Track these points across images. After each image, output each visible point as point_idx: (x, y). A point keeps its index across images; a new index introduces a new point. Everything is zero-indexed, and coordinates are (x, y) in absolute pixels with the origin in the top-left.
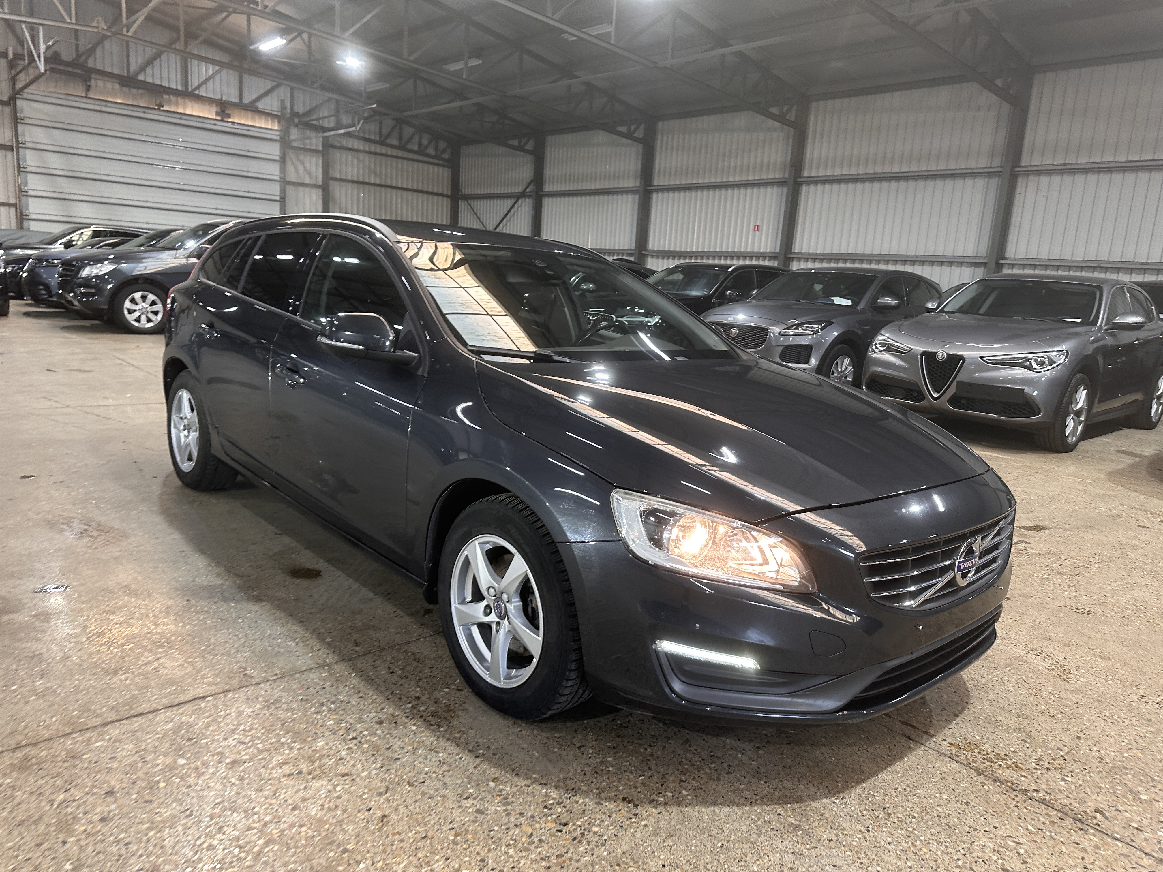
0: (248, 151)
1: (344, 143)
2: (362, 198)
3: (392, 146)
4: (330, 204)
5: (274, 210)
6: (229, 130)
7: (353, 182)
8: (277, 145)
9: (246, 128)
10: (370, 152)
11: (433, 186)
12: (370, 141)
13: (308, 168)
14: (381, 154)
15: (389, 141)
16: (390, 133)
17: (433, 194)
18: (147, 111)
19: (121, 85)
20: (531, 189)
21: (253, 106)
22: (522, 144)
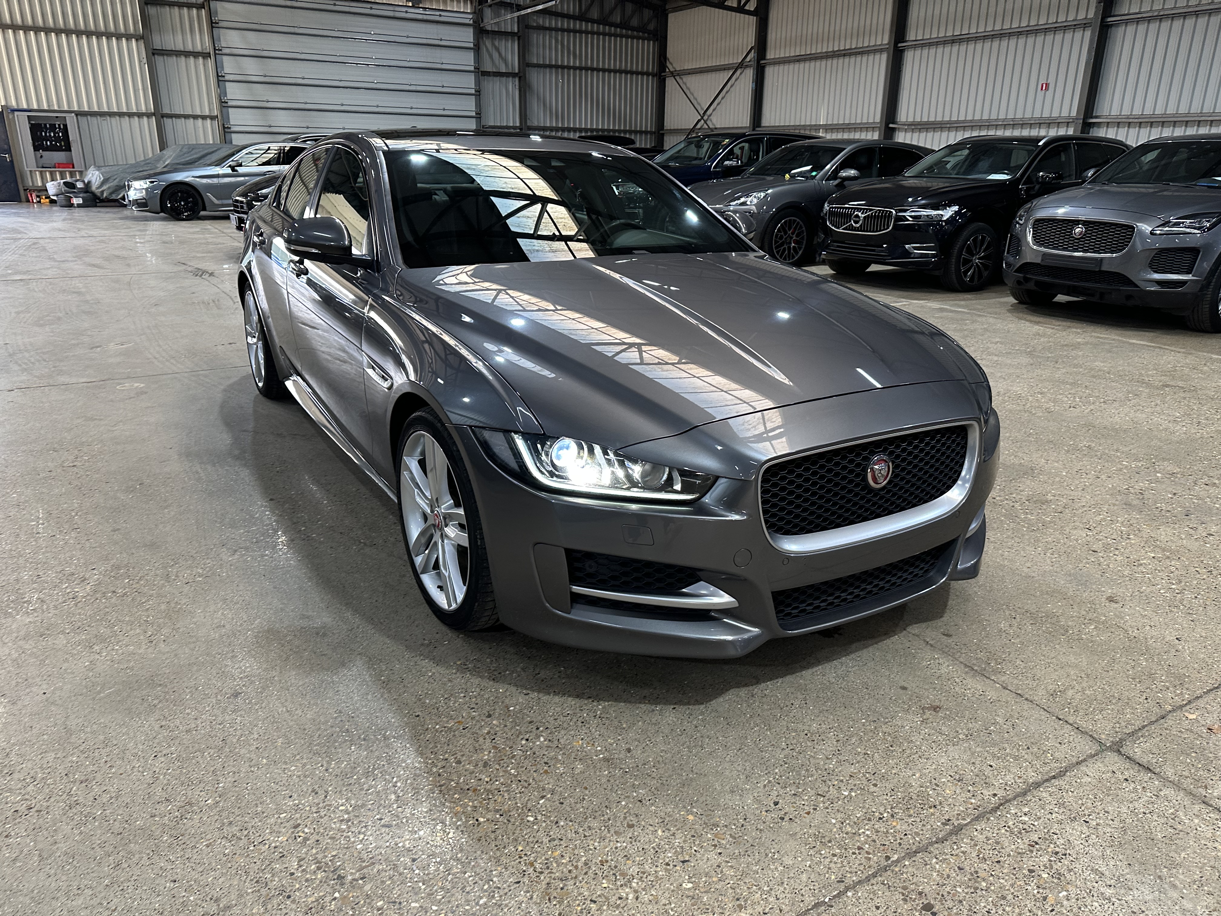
0: (441, 40)
1: (541, 23)
2: (560, 85)
3: (593, 21)
4: (527, 94)
5: (469, 105)
6: (420, 17)
7: (550, 66)
8: (471, 30)
9: (438, 13)
10: (569, 31)
11: (637, 64)
12: (569, 17)
13: (503, 54)
14: (581, 31)
15: (590, 15)
16: (590, 6)
17: (637, 73)
18: (337, 2)
20: (750, 58)
22: (742, 4)
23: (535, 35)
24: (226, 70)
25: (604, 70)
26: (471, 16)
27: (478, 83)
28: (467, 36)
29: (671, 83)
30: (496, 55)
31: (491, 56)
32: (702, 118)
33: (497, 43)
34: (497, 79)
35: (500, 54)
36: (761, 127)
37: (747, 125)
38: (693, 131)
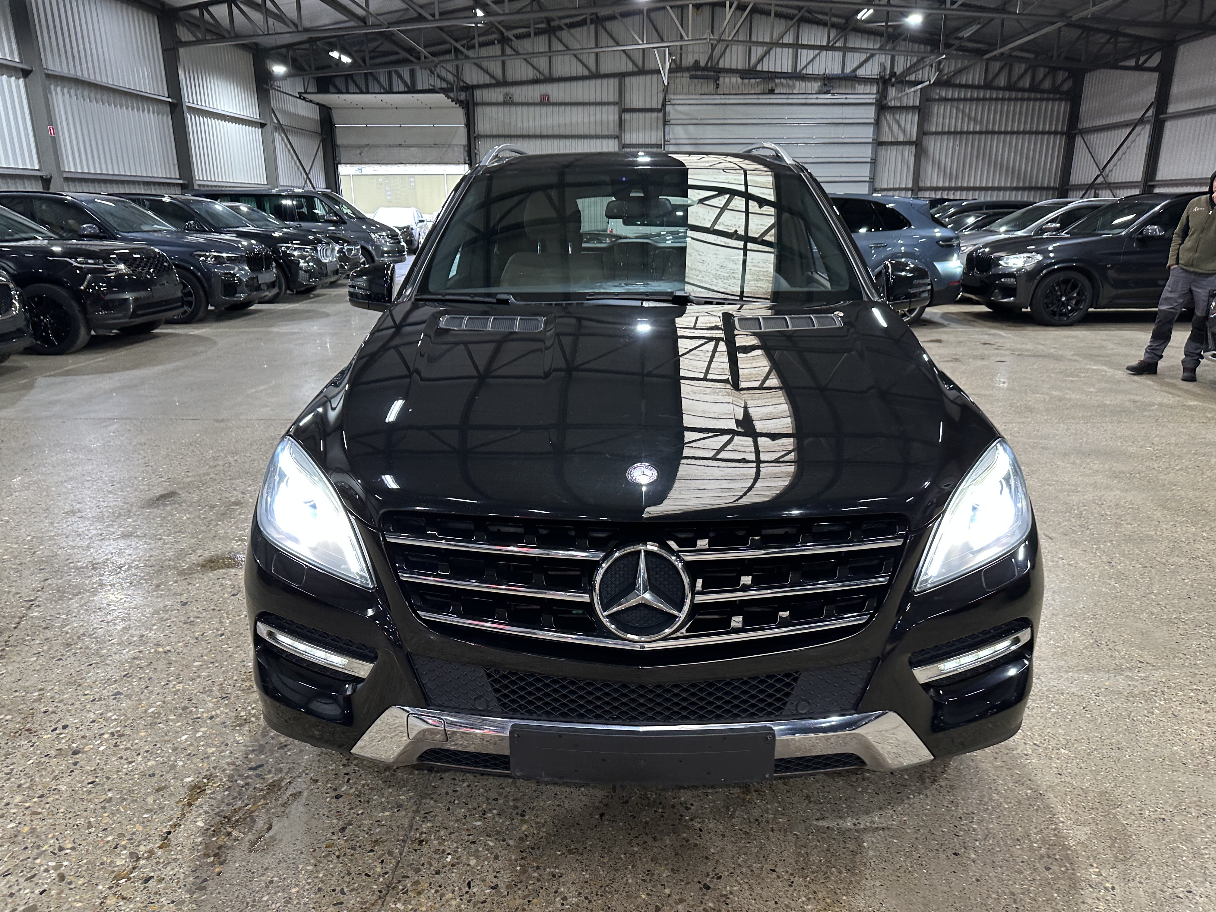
0: (845, 118)
1: (944, 94)
2: (957, 148)
3: (998, 88)
4: (922, 160)
5: (865, 172)
6: (829, 101)
7: (949, 133)
8: (873, 108)
9: (844, 96)
10: (971, 99)
11: (1044, 124)
12: (972, 87)
13: (903, 126)
14: (984, 99)
15: (996, 84)
16: (997, 74)
17: (1043, 133)
18: (761, 97)
19: (742, 78)
20: (1150, 113)
21: (853, 75)
22: (1141, 62)
23: (936, 107)
25: (1006, 133)
26: (874, 96)
27: (875, 153)
28: (870, 113)
29: (1079, 141)
30: (895, 127)
31: (891, 128)
32: (1101, 173)
33: (897, 117)
34: (894, 148)
35: (899, 126)
36: (1155, 181)
37: (1140, 179)
38: (1092, 187)
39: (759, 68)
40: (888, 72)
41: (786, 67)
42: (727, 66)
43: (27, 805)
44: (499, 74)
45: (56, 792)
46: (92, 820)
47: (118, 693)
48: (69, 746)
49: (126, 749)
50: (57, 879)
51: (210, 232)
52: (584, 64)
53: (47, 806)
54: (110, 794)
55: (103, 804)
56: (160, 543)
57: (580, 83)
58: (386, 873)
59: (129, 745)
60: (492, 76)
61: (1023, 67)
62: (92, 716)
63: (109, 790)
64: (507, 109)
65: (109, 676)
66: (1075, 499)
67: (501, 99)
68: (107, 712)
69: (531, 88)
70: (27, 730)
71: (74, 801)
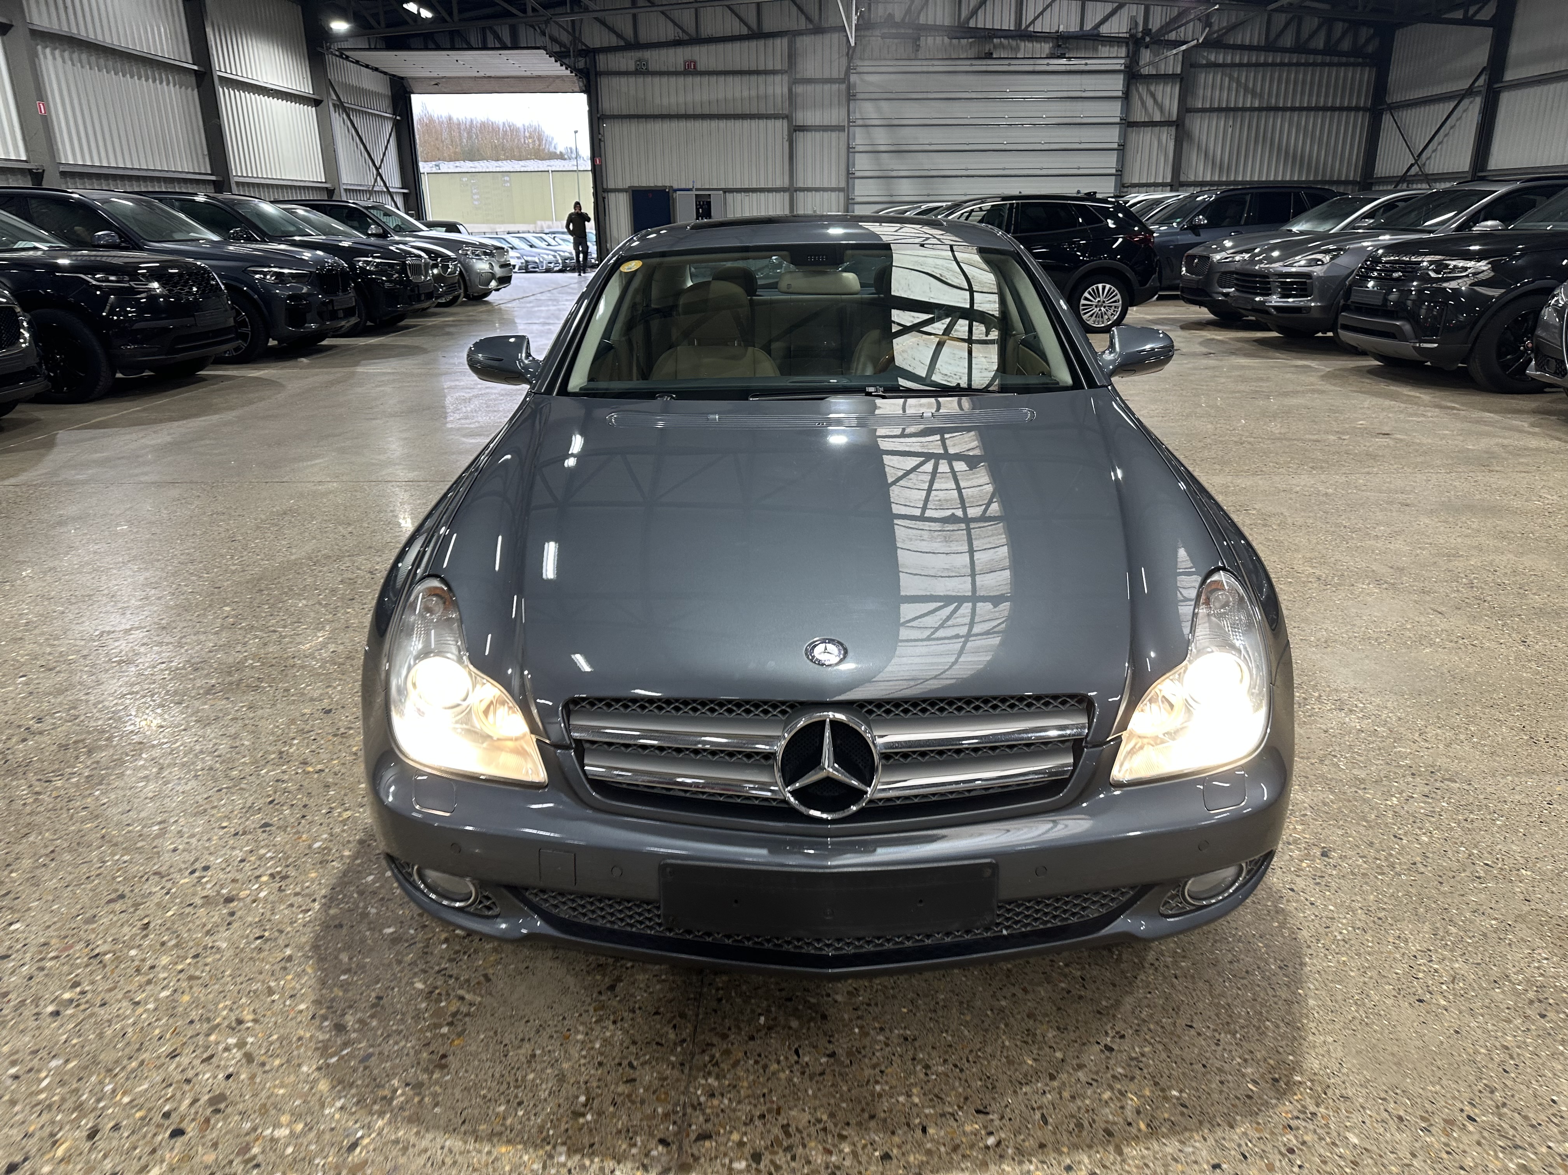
0: (1085, 91)
1: (1213, 59)
2: (1230, 130)
3: (1284, 50)
4: (1185, 145)
5: (1110, 162)
6: (1063, 68)
7: (1219, 110)
8: (1121, 77)
9: (1084, 62)
10: (1249, 65)
11: (1343, 97)
12: (1250, 48)
13: (1160, 100)
14: (1265, 65)
15: (1281, 43)
16: (1282, 31)
17: (1341, 109)
18: (974, 62)
19: (951, 38)
20: (1481, 81)
21: (1095, 32)
22: (1471, 12)
23: (1203, 75)
24: (858, 141)
25: (1293, 109)
26: (1122, 61)
27: (1124, 136)
28: (1116, 84)
29: (1387, 119)
30: (1150, 102)
31: (1143, 103)
32: (1416, 161)
33: (1152, 88)
34: (1148, 130)
36: (1486, 171)
37: (1467, 169)
38: (1404, 179)
39: (972, 24)
40: (1141, 29)
41: (1007, 23)
42: (930, 22)
43: (180, 967)
44: (629, 32)
45: (214, 950)
46: (272, 984)
47: (266, 825)
48: (218, 893)
49: (296, 894)
50: (244, 1061)
51: (263, 241)
52: (741, 20)
53: (207, 968)
54: (288, 952)
55: (283, 964)
56: (275, 637)
57: (737, 45)
58: (684, 1041)
59: (298, 890)
60: (619, 36)
61: (1316, 21)
62: (239, 854)
63: (286, 946)
64: (640, 80)
65: (248, 804)
66: (1458, 564)
67: (632, 67)
68: (258, 848)
69: (671, 51)
70: (155, 874)
71: (242, 961)
